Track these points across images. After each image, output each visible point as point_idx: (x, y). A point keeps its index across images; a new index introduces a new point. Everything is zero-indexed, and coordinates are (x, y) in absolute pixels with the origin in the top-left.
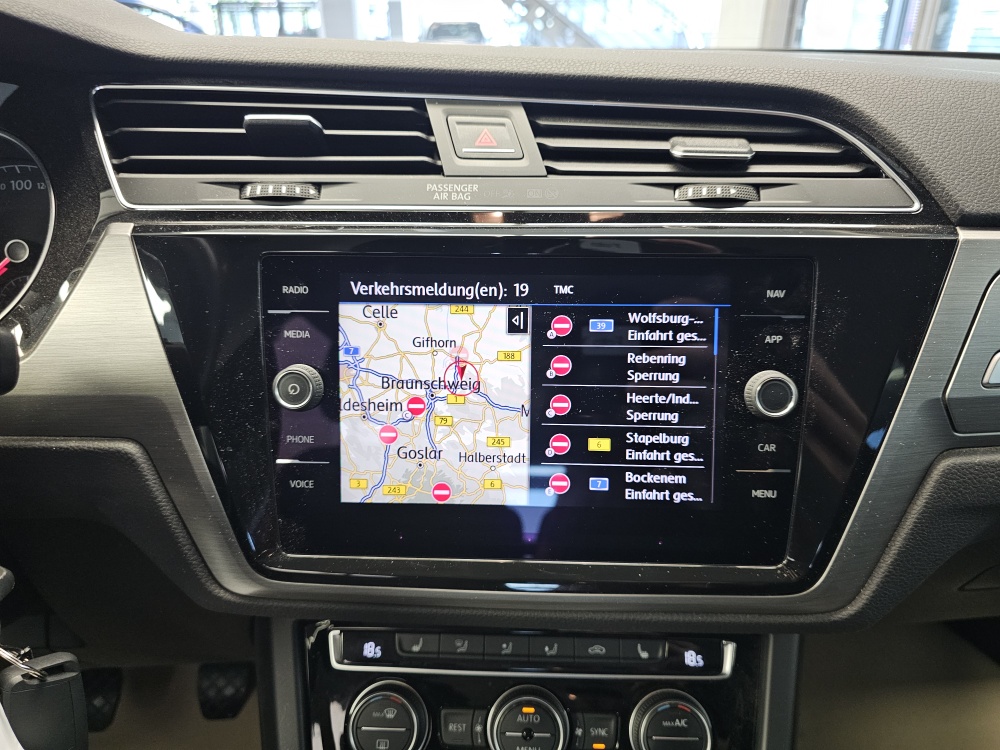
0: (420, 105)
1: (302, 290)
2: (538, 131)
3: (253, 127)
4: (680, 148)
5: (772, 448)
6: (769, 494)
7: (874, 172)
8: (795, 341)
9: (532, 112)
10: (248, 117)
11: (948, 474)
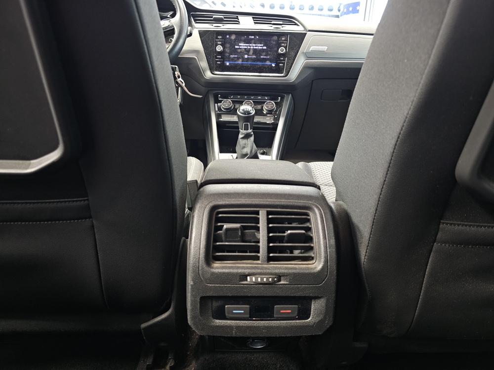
0: (237, 16)
1: (221, 37)
2: (254, 20)
3: (214, 18)
4: (272, 22)
5: (282, 59)
6: (282, 65)
7: (298, 25)
8: (286, 45)
9: (253, 18)
10: (214, 16)
11: (306, 63)
